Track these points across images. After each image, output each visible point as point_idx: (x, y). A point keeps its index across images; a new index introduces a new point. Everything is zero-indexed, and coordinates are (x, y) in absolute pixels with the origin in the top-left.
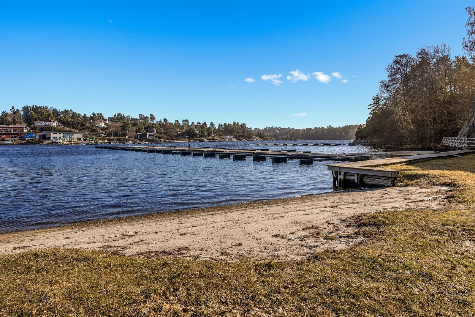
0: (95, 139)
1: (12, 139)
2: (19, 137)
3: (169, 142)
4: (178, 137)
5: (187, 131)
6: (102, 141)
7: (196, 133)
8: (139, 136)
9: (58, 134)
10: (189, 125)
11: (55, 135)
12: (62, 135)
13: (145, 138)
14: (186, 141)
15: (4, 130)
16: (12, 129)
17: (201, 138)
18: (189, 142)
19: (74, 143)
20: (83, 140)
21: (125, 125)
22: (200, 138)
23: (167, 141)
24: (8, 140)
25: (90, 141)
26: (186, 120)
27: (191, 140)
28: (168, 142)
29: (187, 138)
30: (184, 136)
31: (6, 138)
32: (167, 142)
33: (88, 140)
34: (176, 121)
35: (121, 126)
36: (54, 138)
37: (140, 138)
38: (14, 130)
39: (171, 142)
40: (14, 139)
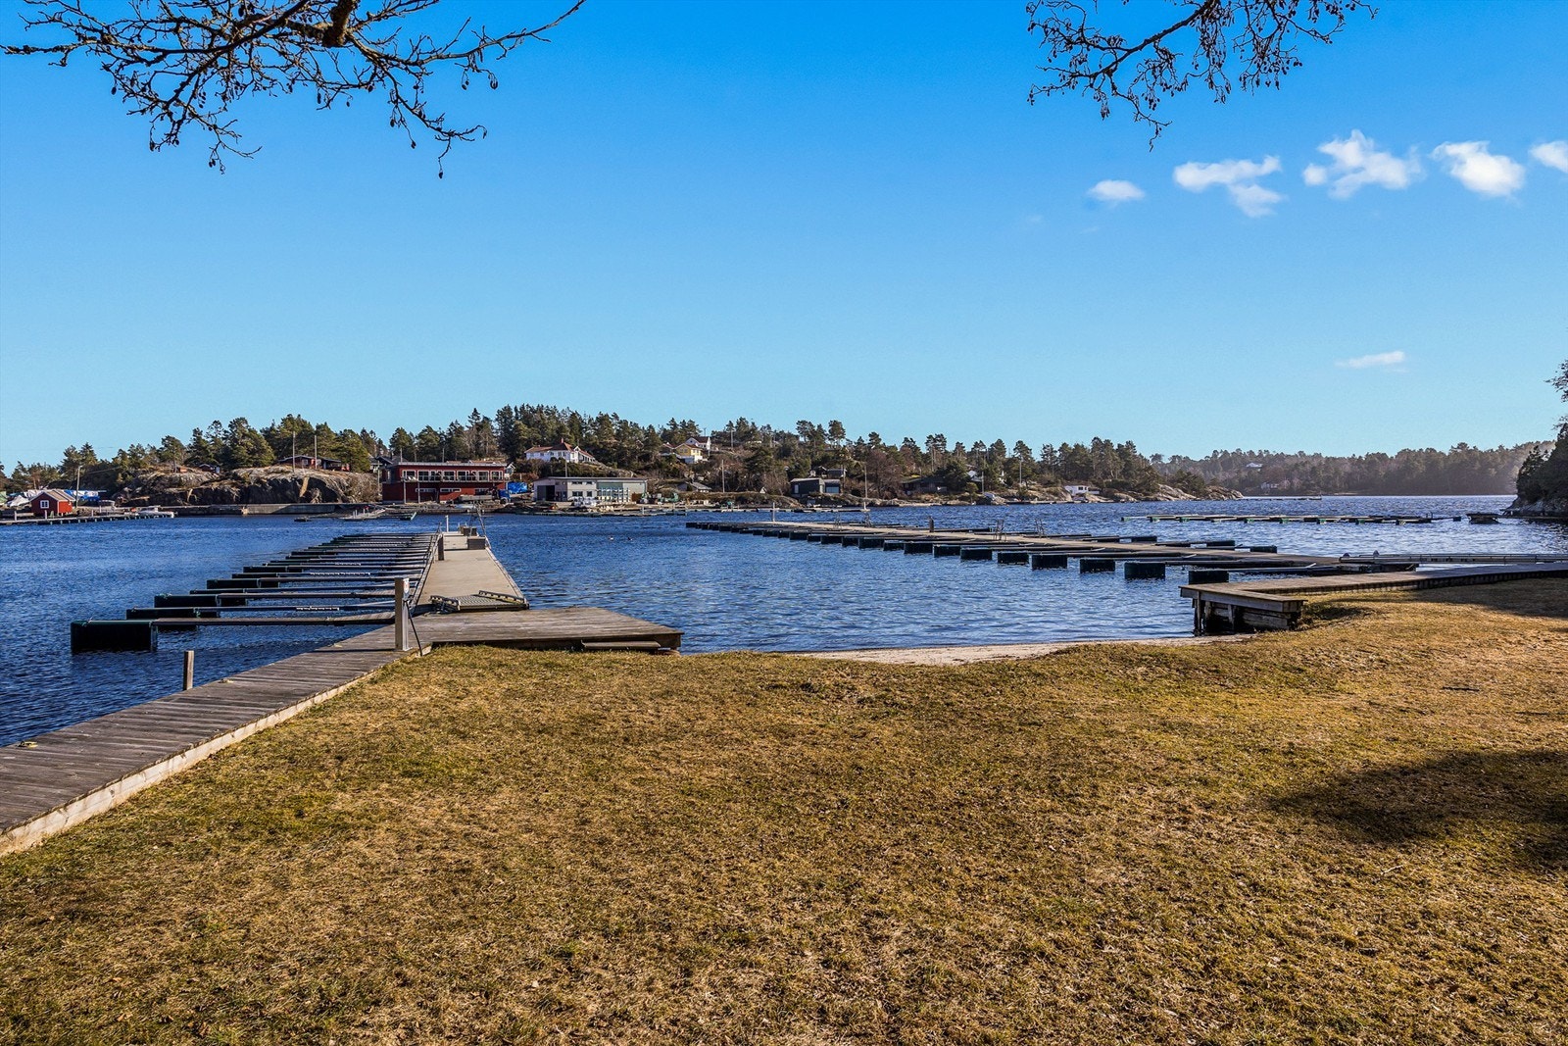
0: (677, 497)
1: (477, 498)
2: (493, 494)
3: (884, 505)
4: (911, 489)
5: (940, 472)
6: (697, 503)
7: (969, 479)
8: (796, 487)
9: (584, 484)
10: (946, 452)
11: (577, 488)
12: (594, 486)
13: (815, 493)
14: (937, 501)
15: (460, 474)
16: (477, 472)
17: (984, 494)
18: (946, 505)
19: (623, 508)
20: (646, 501)
21: (757, 455)
22: (979, 492)
23: (878, 502)
24: (468, 502)
25: (664, 502)
26: (939, 436)
27: (951, 499)
28: (880, 506)
29: (940, 493)
30: (932, 486)
31: (464, 497)
32: (877, 506)
33: (659, 500)
34: (906, 439)
35: (747, 460)
36: (575, 494)
37: (800, 492)
38: (481, 474)
39: (890, 506)
40: (483, 497)
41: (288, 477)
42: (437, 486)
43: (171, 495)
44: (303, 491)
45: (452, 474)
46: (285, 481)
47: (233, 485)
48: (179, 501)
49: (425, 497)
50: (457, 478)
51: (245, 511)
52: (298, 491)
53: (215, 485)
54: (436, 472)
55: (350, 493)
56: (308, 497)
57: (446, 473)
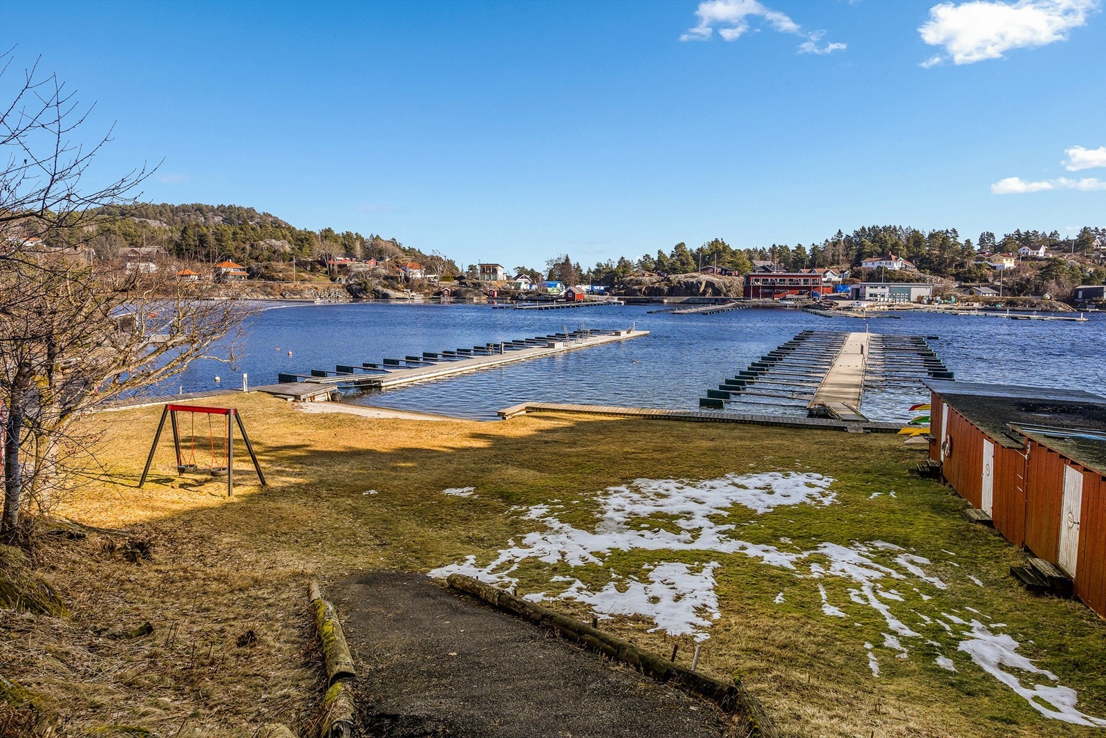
0: (953, 300)
1: (797, 297)
2: (809, 295)
8: (1080, 292)
9: (879, 288)
11: (873, 291)
12: (887, 289)
13: (1097, 298)
15: (789, 280)
16: (802, 280)
19: (898, 307)
20: (925, 301)
21: (1050, 265)
24: (791, 299)
25: (942, 302)
31: (789, 296)
33: (937, 302)
36: (871, 295)
37: (1083, 298)
38: (804, 280)
40: (800, 297)
41: (694, 281)
42: (773, 288)
43: (635, 290)
44: (702, 289)
45: (784, 280)
46: (692, 283)
47: (666, 285)
48: (638, 293)
49: (765, 295)
50: (787, 284)
51: (666, 301)
52: (699, 289)
53: (657, 285)
54: (774, 279)
55: (729, 291)
56: (704, 293)
57: (780, 280)
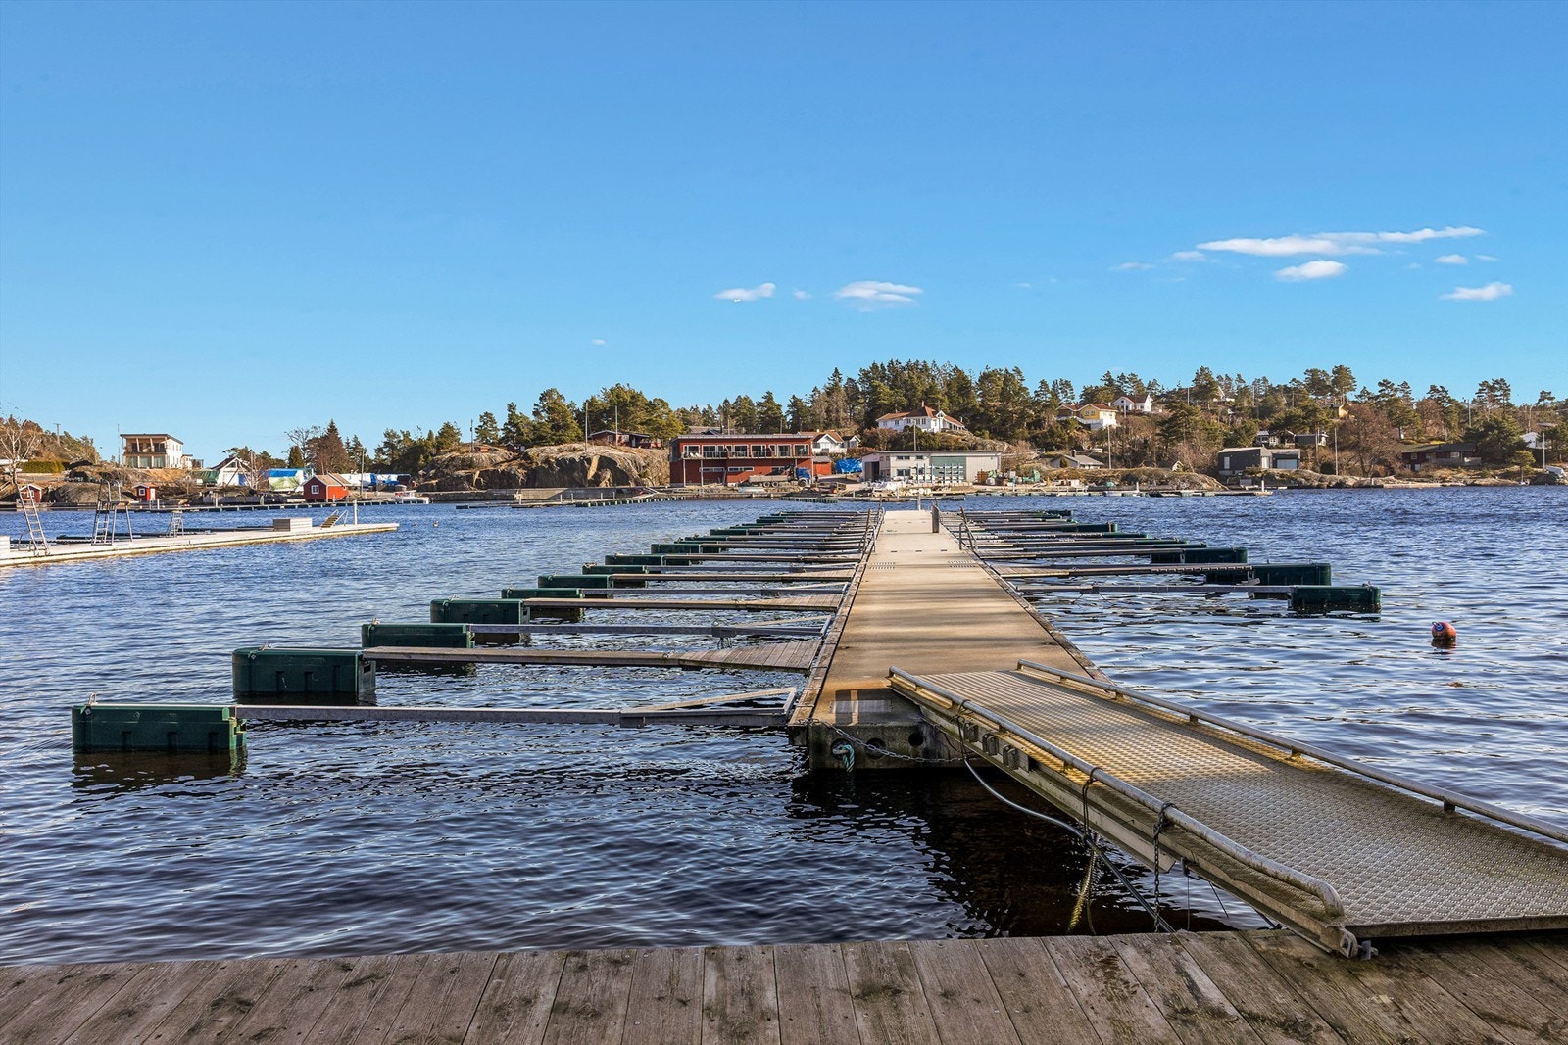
0: (1037, 476)
1: (769, 479)
2: (790, 474)
3: (1360, 486)
4: (1415, 462)
5: (1472, 436)
6: (1063, 484)
7: (1522, 445)
8: (1227, 460)
9: (913, 459)
10: (1510, 406)
11: (904, 465)
12: (926, 461)
13: (1254, 468)
14: (1459, 479)
15: (754, 448)
16: (777, 446)
17: (1546, 469)
18: (1473, 485)
20: (992, 481)
21: (1175, 417)
22: (1539, 464)
23: (1351, 481)
24: (758, 484)
25: (1017, 483)
26: (1497, 382)
27: (1483, 476)
28: (1353, 487)
29: (1467, 467)
30: (1456, 455)
31: (753, 478)
32: (1349, 487)
33: (1011, 480)
34: (1433, 388)
35: (1163, 423)
36: (900, 473)
37: (1233, 467)
38: (781, 448)
39: (1368, 486)
40: (776, 478)
41: (576, 456)
42: (724, 463)
43: (459, 478)
44: (591, 473)
45: (744, 448)
46: (573, 461)
47: (521, 466)
48: (466, 485)
49: (711, 478)
50: (750, 454)
51: (519, 496)
52: (585, 472)
53: (503, 467)
54: (725, 446)
56: (597, 479)
57: (737, 448)
